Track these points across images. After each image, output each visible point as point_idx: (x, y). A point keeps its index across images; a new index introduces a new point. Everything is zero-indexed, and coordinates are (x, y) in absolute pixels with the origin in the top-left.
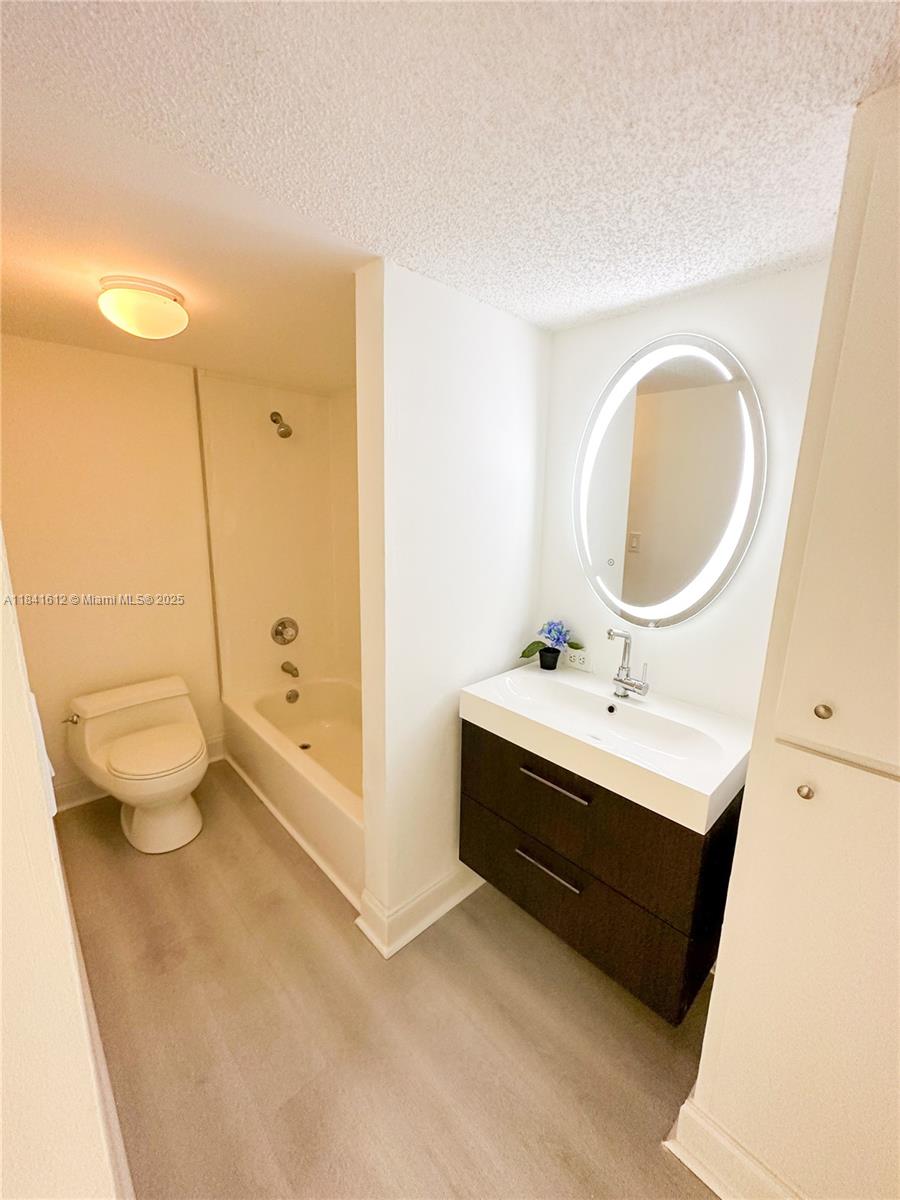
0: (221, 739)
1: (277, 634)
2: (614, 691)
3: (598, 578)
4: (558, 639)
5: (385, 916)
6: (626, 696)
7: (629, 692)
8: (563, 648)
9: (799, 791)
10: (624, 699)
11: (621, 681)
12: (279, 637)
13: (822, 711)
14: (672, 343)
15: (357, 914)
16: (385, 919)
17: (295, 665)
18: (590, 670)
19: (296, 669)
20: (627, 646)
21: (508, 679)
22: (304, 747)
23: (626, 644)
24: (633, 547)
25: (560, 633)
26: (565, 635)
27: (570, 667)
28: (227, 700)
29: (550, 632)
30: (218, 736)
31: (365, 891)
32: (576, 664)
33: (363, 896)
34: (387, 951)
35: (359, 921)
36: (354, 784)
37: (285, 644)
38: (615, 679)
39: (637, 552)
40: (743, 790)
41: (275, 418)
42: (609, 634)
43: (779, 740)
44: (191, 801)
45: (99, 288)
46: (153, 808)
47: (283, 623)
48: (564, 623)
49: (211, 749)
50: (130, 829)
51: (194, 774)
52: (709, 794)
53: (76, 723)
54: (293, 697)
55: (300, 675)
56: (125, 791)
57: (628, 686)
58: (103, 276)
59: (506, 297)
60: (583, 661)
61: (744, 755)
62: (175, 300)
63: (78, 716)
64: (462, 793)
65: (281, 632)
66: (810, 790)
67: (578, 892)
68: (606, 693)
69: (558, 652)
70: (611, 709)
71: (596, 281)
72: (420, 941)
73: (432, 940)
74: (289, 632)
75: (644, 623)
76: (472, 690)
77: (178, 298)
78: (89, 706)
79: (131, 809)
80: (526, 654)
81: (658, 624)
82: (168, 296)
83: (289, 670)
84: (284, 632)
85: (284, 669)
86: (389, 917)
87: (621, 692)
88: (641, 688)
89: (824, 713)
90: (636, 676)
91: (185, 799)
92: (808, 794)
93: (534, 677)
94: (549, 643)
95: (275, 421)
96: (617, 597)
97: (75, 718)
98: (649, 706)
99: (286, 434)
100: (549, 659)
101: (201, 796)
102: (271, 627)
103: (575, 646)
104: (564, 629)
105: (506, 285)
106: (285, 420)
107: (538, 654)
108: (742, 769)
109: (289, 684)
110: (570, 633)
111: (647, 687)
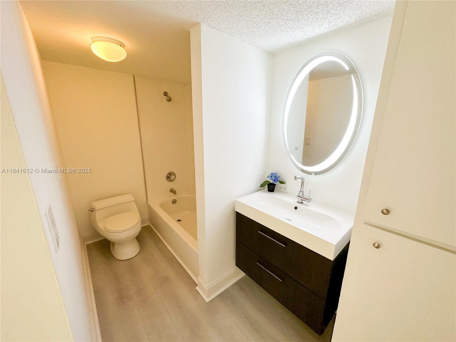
0: (148, 217)
1: (168, 178)
2: (297, 201)
3: (291, 155)
4: (275, 180)
5: (206, 286)
6: (302, 203)
7: (303, 201)
8: (277, 183)
9: (374, 245)
10: (301, 204)
11: (300, 197)
12: (169, 179)
13: (385, 211)
14: (323, 56)
15: (197, 285)
16: (207, 289)
17: (175, 189)
18: (288, 192)
19: (175, 191)
20: (303, 183)
21: (254, 196)
22: (179, 221)
23: (302, 182)
24: (307, 143)
25: (276, 177)
26: (278, 178)
27: (280, 191)
28: (149, 203)
29: (272, 177)
30: (146, 217)
31: (199, 277)
32: (282, 190)
33: (198, 279)
34: (207, 300)
35: (197, 288)
36: (194, 235)
37: (171, 181)
38: (298, 196)
39: (309, 145)
40: (349, 242)
41: (166, 94)
42: (295, 178)
43: (365, 223)
44: (136, 241)
45: (91, 41)
46: (122, 243)
47: (170, 173)
48: (277, 173)
49: (143, 222)
50: (113, 251)
51: (137, 230)
52: (335, 244)
53: (93, 211)
54: (174, 202)
55: (177, 193)
56: (111, 237)
57: (303, 199)
58: (92, 36)
59: (253, 39)
60: (285, 189)
61: (350, 228)
62: (121, 46)
63: (93, 209)
64: (236, 240)
65: (170, 177)
66: (378, 245)
67: (281, 281)
68: (294, 201)
69: (275, 185)
70: (296, 208)
71: (290, 29)
72: (221, 296)
73: (224, 296)
74: (172, 177)
75: (310, 173)
76: (240, 200)
77: (122, 45)
78: (97, 205)
79: (114, 244)
80: (262, 186)
81: (316, 173)
82: (117, 44)
83: (173, 191)
84: (171, 177)
85: (171, 191)
86: (208, 287)
87: (300, 201)
88: (308, 200)
89: (386, 212)
90: (306, 195)
91: (134, 239)
92: (378, 246)
93: (266, 195)
94: (271, 181)
95: (165, 95)
96: (299, 163)
97: (92, 209)
98: (312, 207)
99: (169, 100)
100: (271, 188)
101: (139, 238)
102: (166, 175)
103: (282, 183)
104: (277, 176)
105: (252, 33)
106: (169, 95)
107: (267, 186)
108: (349, 234)
109: (173, 197)
110: (280, 177)
111: (311, 199)
